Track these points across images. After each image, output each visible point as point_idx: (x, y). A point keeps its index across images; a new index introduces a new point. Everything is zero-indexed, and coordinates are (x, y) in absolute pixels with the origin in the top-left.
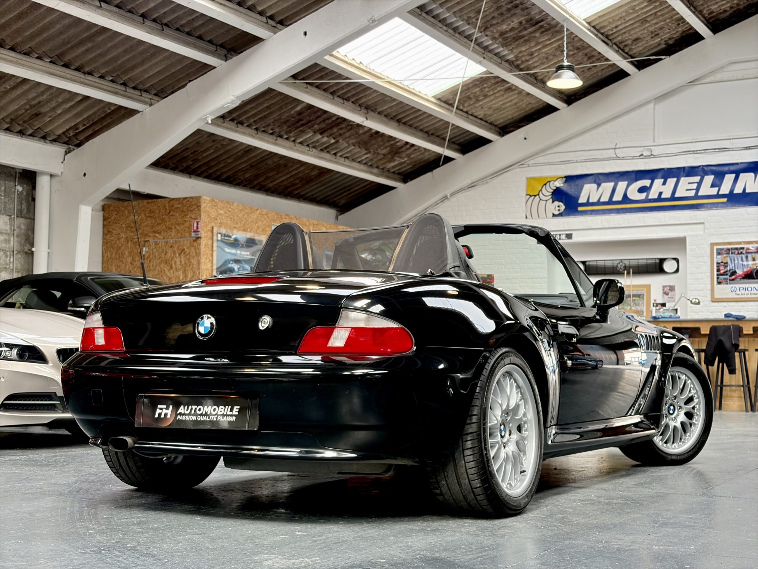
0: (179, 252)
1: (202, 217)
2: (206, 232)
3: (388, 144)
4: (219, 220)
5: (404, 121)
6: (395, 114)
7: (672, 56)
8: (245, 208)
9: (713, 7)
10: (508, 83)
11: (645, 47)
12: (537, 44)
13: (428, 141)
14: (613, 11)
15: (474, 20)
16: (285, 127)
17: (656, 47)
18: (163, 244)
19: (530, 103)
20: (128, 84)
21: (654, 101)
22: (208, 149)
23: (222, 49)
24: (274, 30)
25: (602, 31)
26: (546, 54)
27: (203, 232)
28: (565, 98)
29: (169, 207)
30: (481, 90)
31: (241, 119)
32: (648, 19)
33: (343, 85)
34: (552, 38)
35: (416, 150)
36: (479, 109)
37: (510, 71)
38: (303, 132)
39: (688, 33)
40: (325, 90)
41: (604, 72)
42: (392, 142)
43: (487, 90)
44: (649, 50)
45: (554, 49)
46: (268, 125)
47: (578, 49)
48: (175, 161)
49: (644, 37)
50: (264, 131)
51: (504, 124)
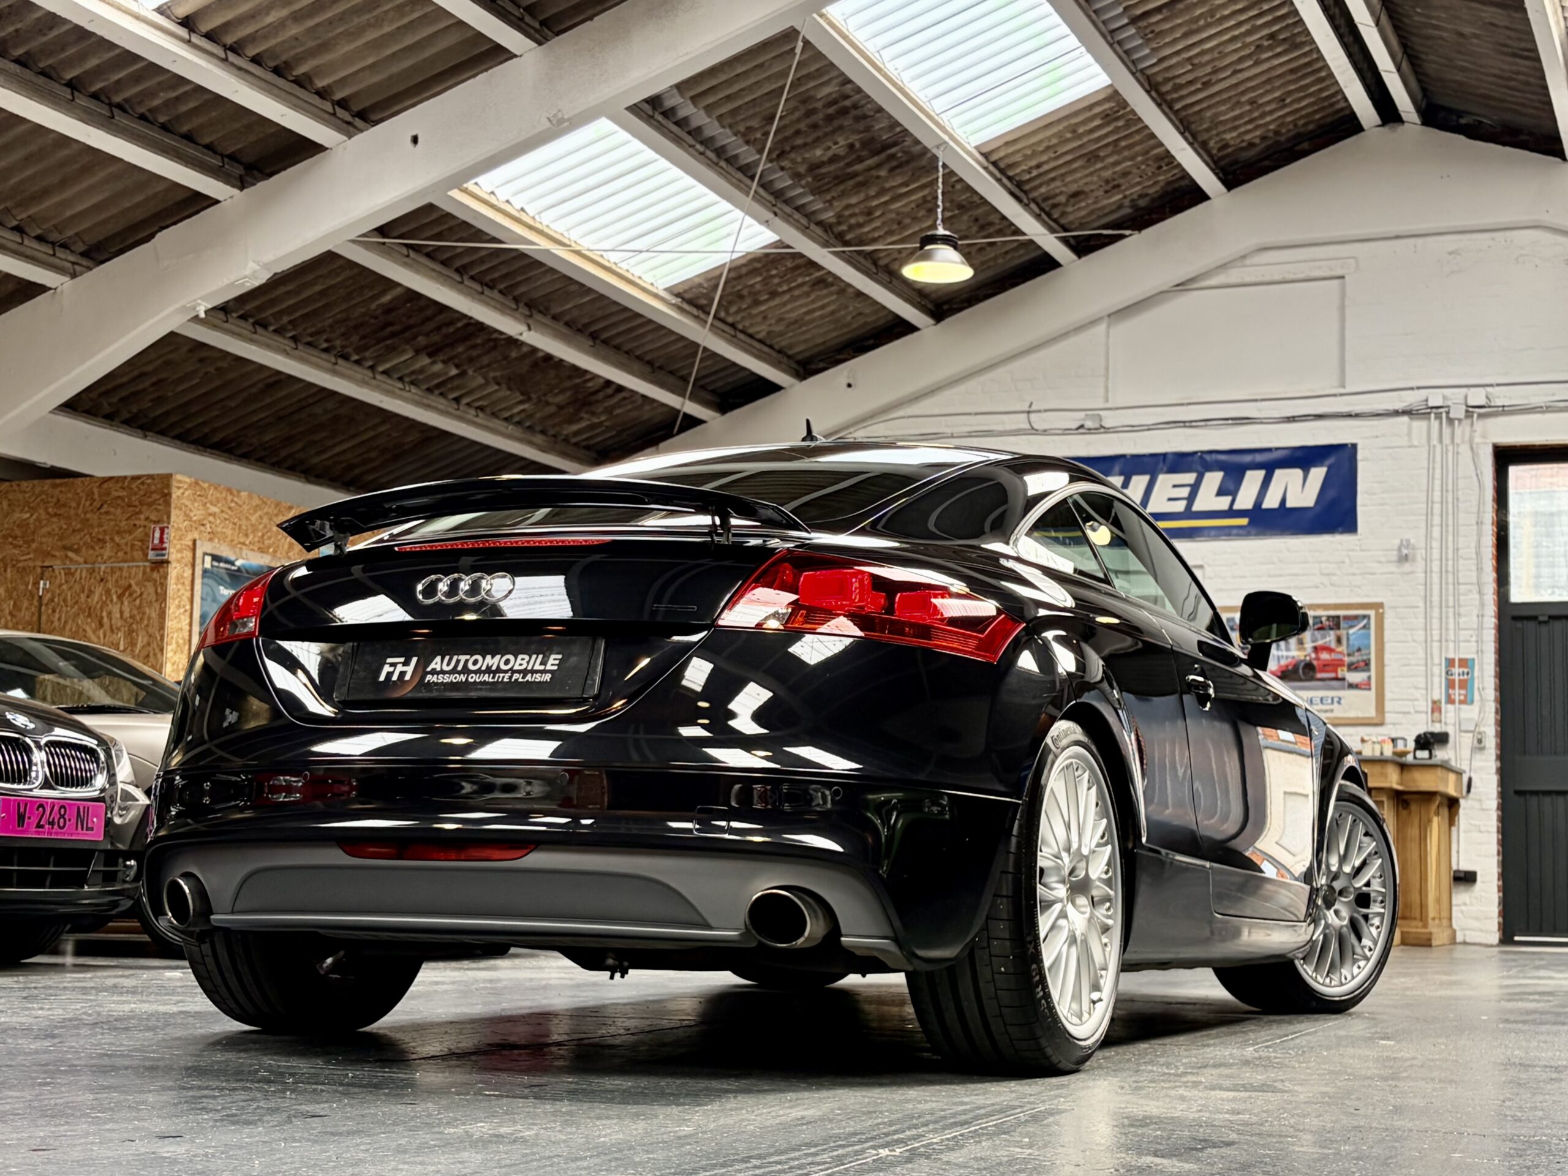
0: (119, 592)
1: (173, 518)
2: (180, 551)
3: (568, 384)
4: (208, 526)
5: (605, 336)
6: (586, 320)
7: (1145, 232)
8: (265, 503)
9: (1228, 136)
10: (820, 268)
11: (1092, 212)
12: (882, 192)
13: (652, 382)
14: (1034, 133)
15: (758, 135)
16: (355, 338)
17: (1112, 212)
18: (84, 575)
19: (860, 314)
20: (27, 229)
21: (1106, 319)
22: (187, 377)
23: (235, 164)
24: (349, 129)
25: (1011, 173)
26: (898, 214)
27: (172, 550)
28: (930, 306)
29: (100, 495)
30: (765, 281)
31: (263, 316)
32: (1102, 154)
33: (483, 253)
34: (913, 182)
35: (625, 399)
36: (759, 319)
37: (825, 244)
38: (392, 350)
39: (1176, 185)
40: (444, 263)
41: (1009, 256)
42: (578, 381)
43: (776, 281)
44: (1099, 217)
45: (913, 205)
46: (319, 333)
47: (960, 207)
48: (115, 400)
49: (1092, 191)
50: (309, 344)
51: (807, 354)
